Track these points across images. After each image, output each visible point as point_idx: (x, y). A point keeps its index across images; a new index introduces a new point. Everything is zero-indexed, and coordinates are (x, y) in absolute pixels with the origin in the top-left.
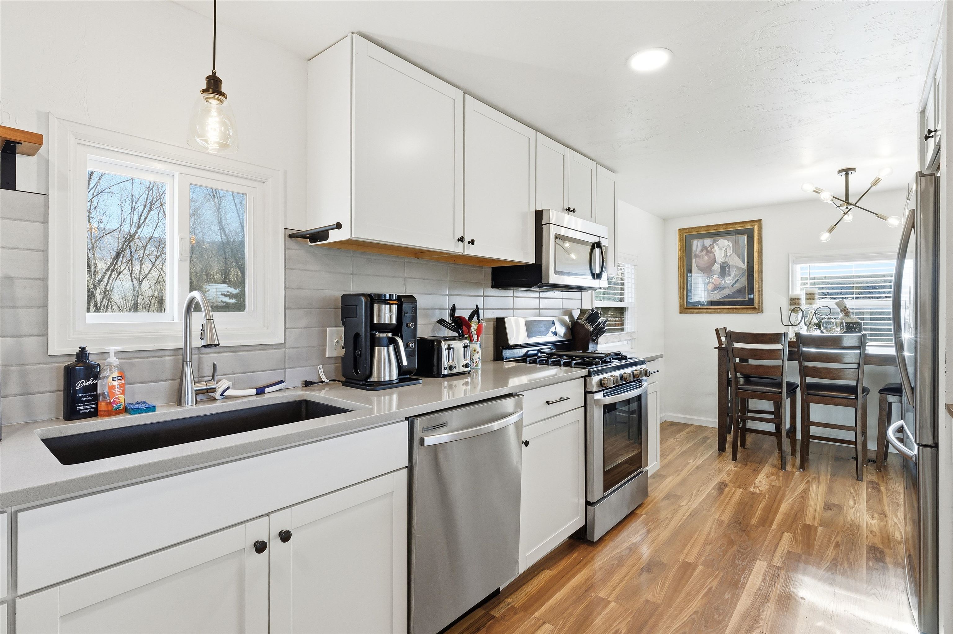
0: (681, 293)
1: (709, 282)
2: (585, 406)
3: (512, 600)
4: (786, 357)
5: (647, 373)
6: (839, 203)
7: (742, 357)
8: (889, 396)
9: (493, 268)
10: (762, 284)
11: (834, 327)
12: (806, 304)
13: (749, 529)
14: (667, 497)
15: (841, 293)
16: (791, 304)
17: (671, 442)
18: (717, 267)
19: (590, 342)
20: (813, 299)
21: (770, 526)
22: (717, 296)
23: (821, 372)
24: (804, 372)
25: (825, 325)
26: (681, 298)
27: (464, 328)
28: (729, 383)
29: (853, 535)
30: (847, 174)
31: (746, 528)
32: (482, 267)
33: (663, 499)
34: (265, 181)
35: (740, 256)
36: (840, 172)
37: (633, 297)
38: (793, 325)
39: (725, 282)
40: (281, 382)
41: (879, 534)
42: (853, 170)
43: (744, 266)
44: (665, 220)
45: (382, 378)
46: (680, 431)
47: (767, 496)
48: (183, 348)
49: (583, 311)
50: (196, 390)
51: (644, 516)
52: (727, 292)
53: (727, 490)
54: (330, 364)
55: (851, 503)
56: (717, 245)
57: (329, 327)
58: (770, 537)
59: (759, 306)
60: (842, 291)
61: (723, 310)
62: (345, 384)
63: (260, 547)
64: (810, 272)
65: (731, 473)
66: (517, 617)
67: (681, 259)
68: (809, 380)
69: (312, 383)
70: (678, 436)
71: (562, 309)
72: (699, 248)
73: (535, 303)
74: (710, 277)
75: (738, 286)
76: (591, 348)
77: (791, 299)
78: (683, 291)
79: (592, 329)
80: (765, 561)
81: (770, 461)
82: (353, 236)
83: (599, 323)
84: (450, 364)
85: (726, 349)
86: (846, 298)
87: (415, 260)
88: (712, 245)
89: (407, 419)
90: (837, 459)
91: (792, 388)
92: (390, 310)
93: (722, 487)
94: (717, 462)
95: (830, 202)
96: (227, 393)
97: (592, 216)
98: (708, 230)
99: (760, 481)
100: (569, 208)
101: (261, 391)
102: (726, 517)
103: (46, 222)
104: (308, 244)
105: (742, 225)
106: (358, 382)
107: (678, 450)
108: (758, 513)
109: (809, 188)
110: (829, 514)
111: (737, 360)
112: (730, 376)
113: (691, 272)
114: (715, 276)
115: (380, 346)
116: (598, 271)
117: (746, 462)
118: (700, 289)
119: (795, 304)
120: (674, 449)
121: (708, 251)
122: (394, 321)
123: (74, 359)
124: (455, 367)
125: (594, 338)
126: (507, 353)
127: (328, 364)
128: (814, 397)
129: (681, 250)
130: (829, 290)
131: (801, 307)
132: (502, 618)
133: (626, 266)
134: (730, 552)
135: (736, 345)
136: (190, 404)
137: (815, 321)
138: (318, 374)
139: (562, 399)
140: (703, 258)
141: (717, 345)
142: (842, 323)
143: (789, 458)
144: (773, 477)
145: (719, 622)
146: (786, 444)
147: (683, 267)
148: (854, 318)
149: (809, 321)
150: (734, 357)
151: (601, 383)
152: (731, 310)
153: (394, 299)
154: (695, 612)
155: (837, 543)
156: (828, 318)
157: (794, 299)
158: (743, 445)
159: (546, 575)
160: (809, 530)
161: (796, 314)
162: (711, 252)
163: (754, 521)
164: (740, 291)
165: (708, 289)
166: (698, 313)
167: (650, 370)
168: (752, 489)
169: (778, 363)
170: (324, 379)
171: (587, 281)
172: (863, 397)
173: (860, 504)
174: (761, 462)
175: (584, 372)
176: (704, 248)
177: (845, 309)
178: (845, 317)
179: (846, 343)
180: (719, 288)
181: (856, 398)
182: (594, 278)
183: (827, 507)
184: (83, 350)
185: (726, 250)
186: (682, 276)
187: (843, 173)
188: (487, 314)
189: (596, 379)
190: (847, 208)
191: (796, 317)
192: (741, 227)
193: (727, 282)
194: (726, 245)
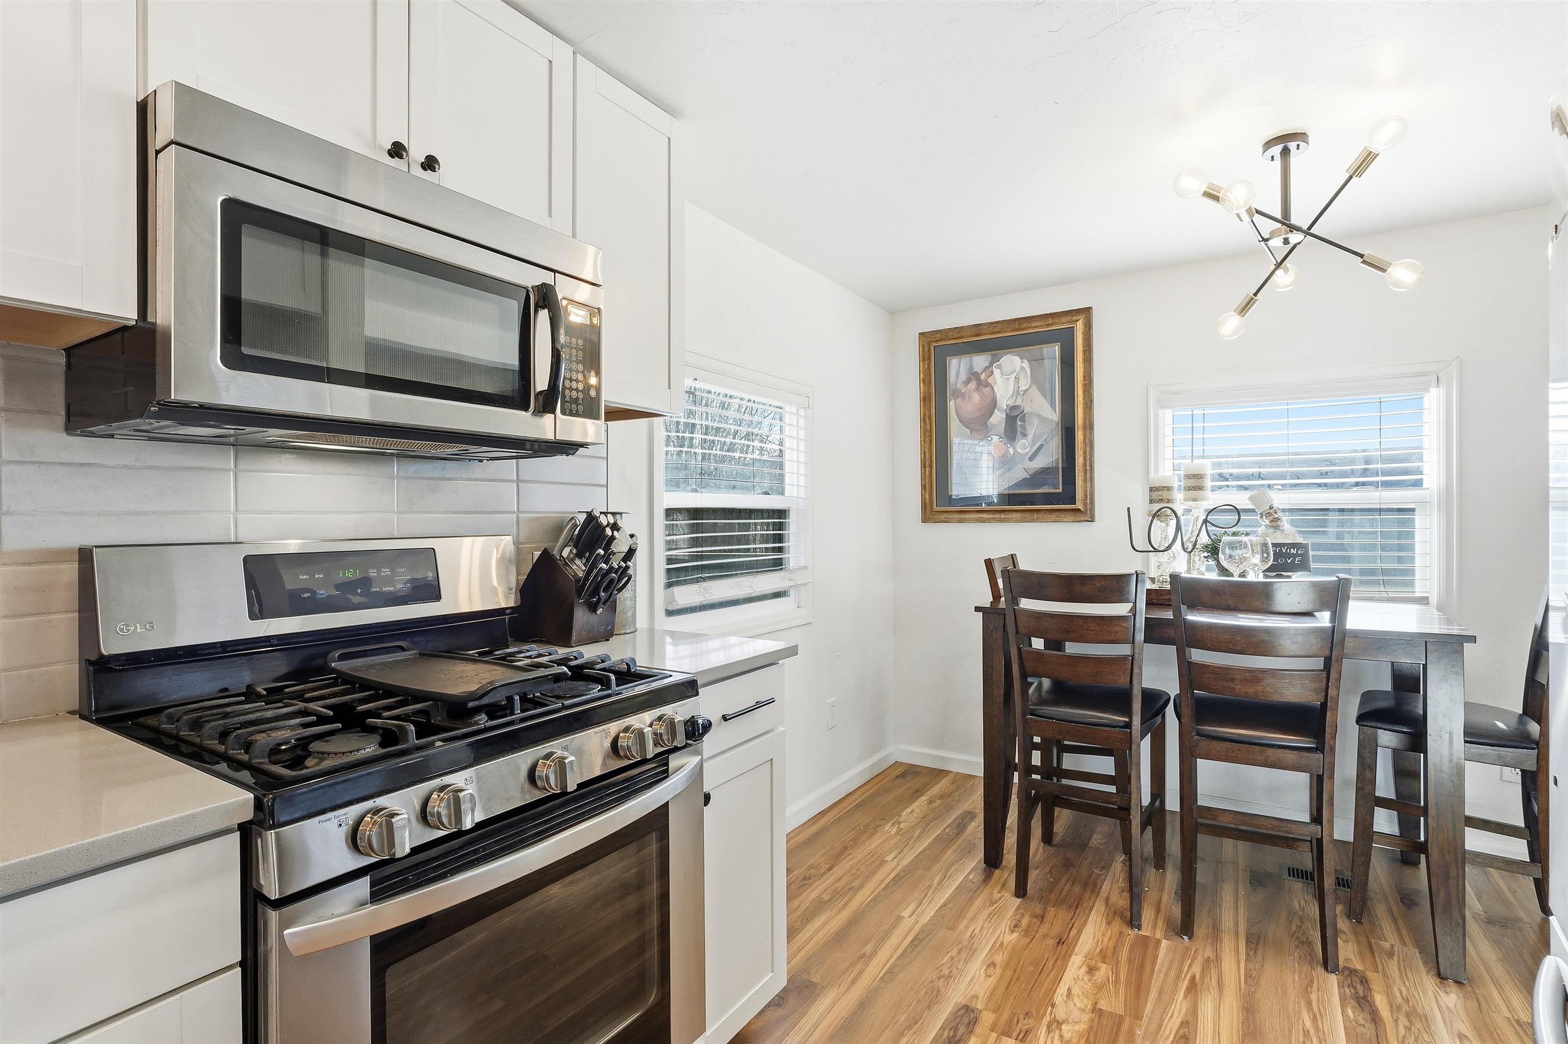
0: (925, 478)
4: (1140, 636)
8: (1380, 732)
10: (1092, 455)
11: (1248, 556)
12: (1185, 500)
15: (1260, 477)
16: (1151, 501)
17: (884, 834)
18: (998, 418)
19: (578, 613)
20: (1200, 488)
25: (1228, 551)
26: (926, 488)
30: (1286, 151)
35: (1046, 392)
36: (1269, 144)
37: (807, 483)
38: (1156, 550)
39: (1015, 451)
42: (1299, 136)
43: (1054, 415)
44: (894, 312)
46: (916, 794)
52: (1019, 474)
56: (999, 367)
59: (1085, 505)
60: (1261, 470)
64: (1194, 425)
65: (999, 958)
67: (925, 399)
70: (905, 813)
71: (519, 513)
72: (963, 376)
74: (985, 439)
75: (1042, 461)
77: (1152, 489)
78: (932, 470)
79: (581, 575)
85: (1001, 613)
86: (1269, 486)
88: (988, 369)
90: (1256, 877)
94: (973, 910)
98: (981, 335)
99: (1069, 994)
105: (1050, 321)
107: (893, 864)
114: (995, 438)
117: (1043, 904)
119: (1161, 500)
120: (883, 862)
121: (979, 381)
129: (926, 381)
130: (1234, 468)
131: (1175, 507)
133: (787, 408)
135: (1026, 604)
137: (1204, 539)
140: (970, 398)
141: (986, 600)
142: (1265, 545)
144: (1103, 969)
146: (1143, 842)
148: (1289, 533)
149: (1193, 539)
152: (1027, 515)
156: (1234, 534)
157: (1158, 489)
158: (1048, 836)
161: (1163, 525)
162: (988, 385)
164: (1047, 472)
166: (960, 522)
169: (1123, 650)
174: (1080, 904)
176: (974, 376)
177: (1271, 511)
178: (1272, 530)
180: (1006, 465)
185: (1017, 379)
186: (927, 439)
187: (1277, 150)
190: (1286, 242)
191: (1163, 531)
192: (1048, 325)
193: (1019, 450)
194: (1018, 368)
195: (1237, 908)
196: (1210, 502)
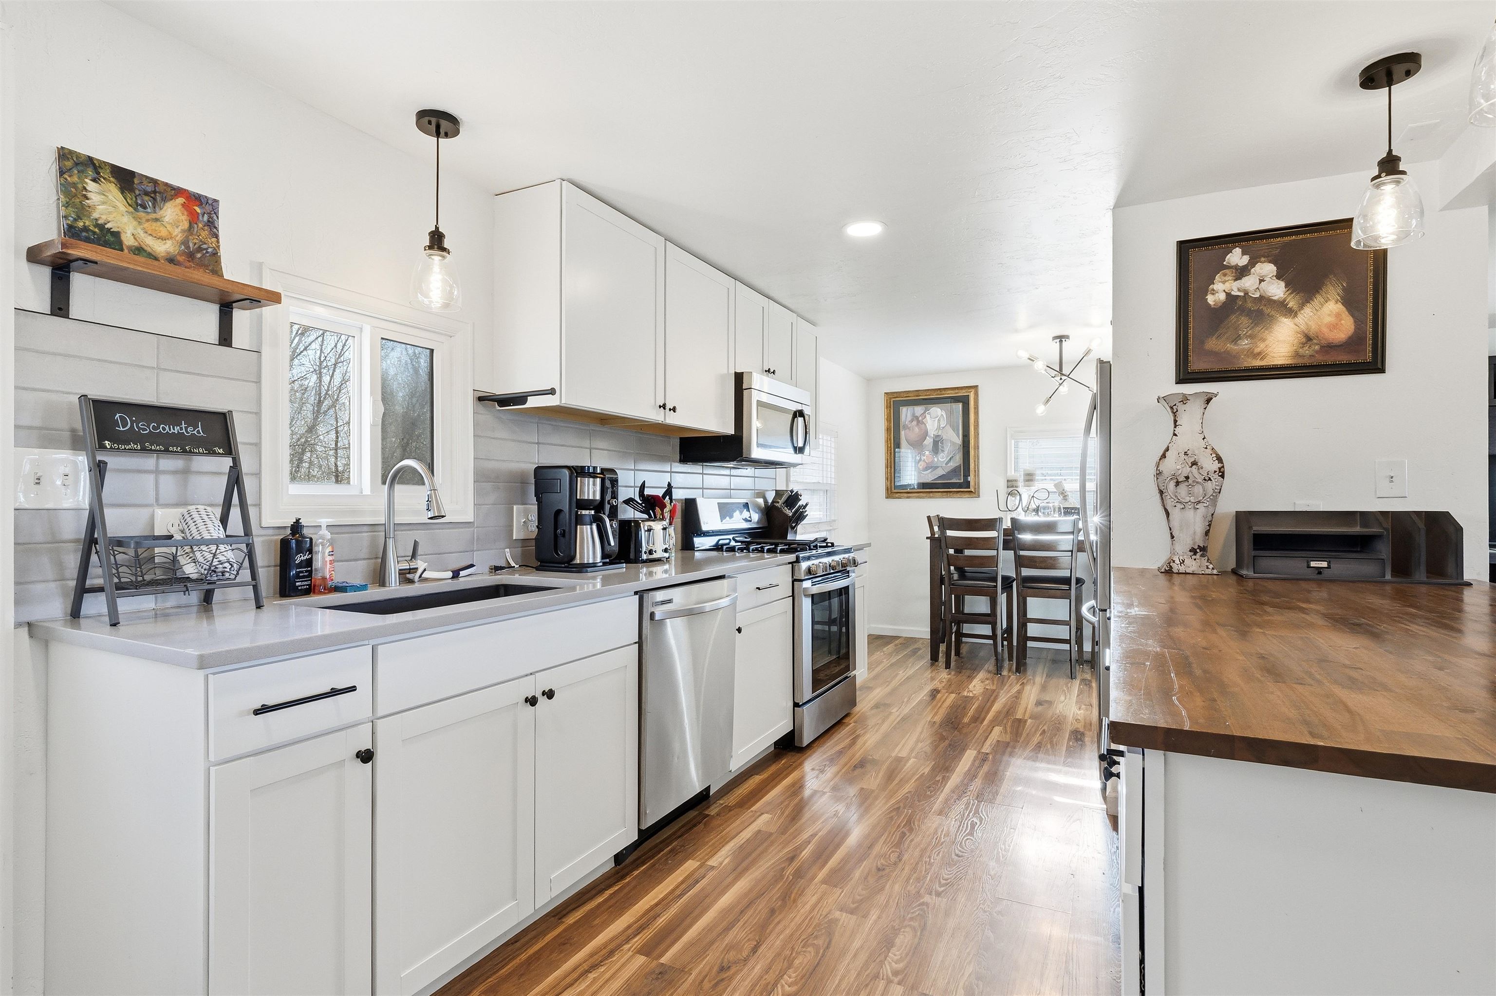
0: (888, 473)
1: (920, 459)
2: (793, 596)
3: (723, 801)
4: (1001, 546)
5: (855, 563)
6: (1053, 373)
7: (958, 547)
9: (681, 438)
10: (978, 462)
11: (1051, 512)
12: (1024, 486)
13: (960, 726)
14: (877, 706)
16: (1008, 487)
17: (878, 655)
18: (929, 441)
19: (790, 529)
20: (1031, 480)
21: (982, 723)
22: (929, 477)
23: (1036, 562)
24: (1020, 562)
25: (1042, 510)
26: (888, 480)
27: (658, 510)
28: (942, 581)
29: (1059, 723)
30: (1061, 341)
31: (958, 725)
32: (669, 437)
33: (872, 708)
34: (453, 335)
35: (955, 429)
36: (1054, 338)
37: (833, 476)
38: (1009, 510)
39: (938, 459)
40: (472, 566)
41: (1083, 721)
42: (1067, 337)
43: (959, 441)
44: (869, 380)
45: (586, 560)
46: (888, 643)
47: (980, 699)
48: (385, 524)
49: (779, 493)
50: (400, 570)
51: (853, 724)
52: (940, 472)
53: (939, 696)
54: (517, 548)
55: (1062, 698)
56: (929, 414)
57: (515, 504)
58: (980, 731)
59: (975, 489)
61: (937, 494)
62: (538, 569)
63: (532, 701)
65: (944, 680)
66: (732, 813)
67: (888, 430)
68: (1026, 572)
69: (501, 568)
70: (885, 649)
71: (755, 490)
72: (909, 418)
73: (724, 482)
74: (921, 453)
75: (953, 465)
76: (790, 537)
77: (1008, 481)
78: (891, 470)
79: (791, 514)
80: (975, 749)
81: (986, 667)
82: (563, 402)
83: (800, 507)
84: (650, 548)
85: (939, 540)
87: (599, 428)
88: (923, 414)
89: (636, 593)
90: (1054, 661)
91: (1007, 581)
92: (594, 484)
93: (934, 693)
94: (930, 671)
95: (1044, 372)
96: (424, 575)
97: (792, 380)
98: (919, 396)
99: (974, 686)
100: (769, 369)
101: (456, 574)
102: (938, 719)
103: (258, 382)
104: (495, 407)
105: (957, 391)
106: (560, 565)
107: (886, 663)
108: (971, 713)
109: (1024, 355)
110: (1040, 708)
111: (951, 551)
112: (943, 573)
113: (899, 447)
114: (927, 453)
115: (583, 524)
116: (801, 444)
117: (960, 669)
118: (909, 468)
119: (1012, 487)
120: (883, 661)
121: (918, 421)
122: (598, 497)
123: (289, 531)
124: (655, 552)
125: (794, 525)
126: (698, 541)
127: (515, 548)
128: (1029, 590)
129: (888, 420)
131: (1019, 490)
132: (717, 815)
134: (942, 746)
135: (950, 533)
136: (393, 585)
137: (1033, 505)
138: (505, 559)
139: (771, 586)
140: (913, 430)
141: (929, 535)
142: (1060, 508)
143: (1006, 663)
144: (987, 682)
145: (931, 797)
146: (1002, 647)
147: (890, 439)
148: (1072, 502)
149: (1027, 506)
150: (948, 548)
151: (809, 571)
152: (944, 494)
153: (598, 472)
154: (910, 792)
155: (1044, 730)
156: (1047, 502)
157: (1011, 481)
158: (958, 653)
159: (757, 779)
160: (1021, 722)
161: (1014, 498)
162: (923, 423)
163: (966, 720)
164: (955, 471)
165: (919, 468)
166: (908, 497)
167: (859, 560)
168: (965, 694)
169: (993, 553)
170: (513, 564)
171: (786, 455)
172: (1076, 588)
173: (1070, 699)
174: (975, 669)
175: (792, 557)
176: (915, 418)
177: (1063, 492)
178: (1064, 501)
179: (1061, 529)
180: (930, 467)
181: (1070, 589)
182: (796, 452)
183: (1039, 703)
184: (298, 521)
185: (939, 420)
186: (889, 452)
187: (1058, 340)
188: (679, 494)
189: (804, 565)
190: (1061, 379)
191: (1013, 502)
192: (956, 393)
193: (940, 459)
194: (940, 415)
195: (1043, 672)
196: (1036, 487)
